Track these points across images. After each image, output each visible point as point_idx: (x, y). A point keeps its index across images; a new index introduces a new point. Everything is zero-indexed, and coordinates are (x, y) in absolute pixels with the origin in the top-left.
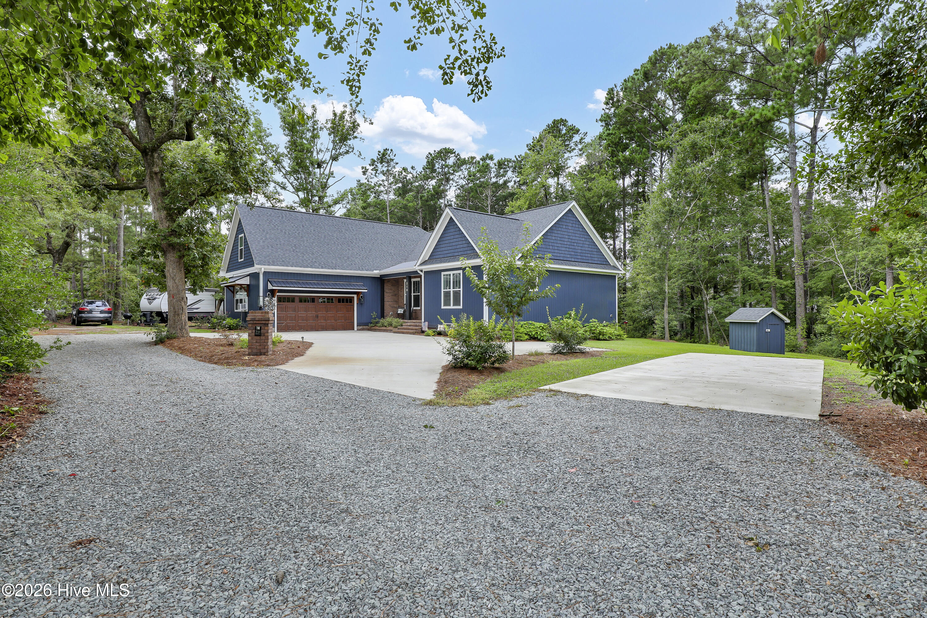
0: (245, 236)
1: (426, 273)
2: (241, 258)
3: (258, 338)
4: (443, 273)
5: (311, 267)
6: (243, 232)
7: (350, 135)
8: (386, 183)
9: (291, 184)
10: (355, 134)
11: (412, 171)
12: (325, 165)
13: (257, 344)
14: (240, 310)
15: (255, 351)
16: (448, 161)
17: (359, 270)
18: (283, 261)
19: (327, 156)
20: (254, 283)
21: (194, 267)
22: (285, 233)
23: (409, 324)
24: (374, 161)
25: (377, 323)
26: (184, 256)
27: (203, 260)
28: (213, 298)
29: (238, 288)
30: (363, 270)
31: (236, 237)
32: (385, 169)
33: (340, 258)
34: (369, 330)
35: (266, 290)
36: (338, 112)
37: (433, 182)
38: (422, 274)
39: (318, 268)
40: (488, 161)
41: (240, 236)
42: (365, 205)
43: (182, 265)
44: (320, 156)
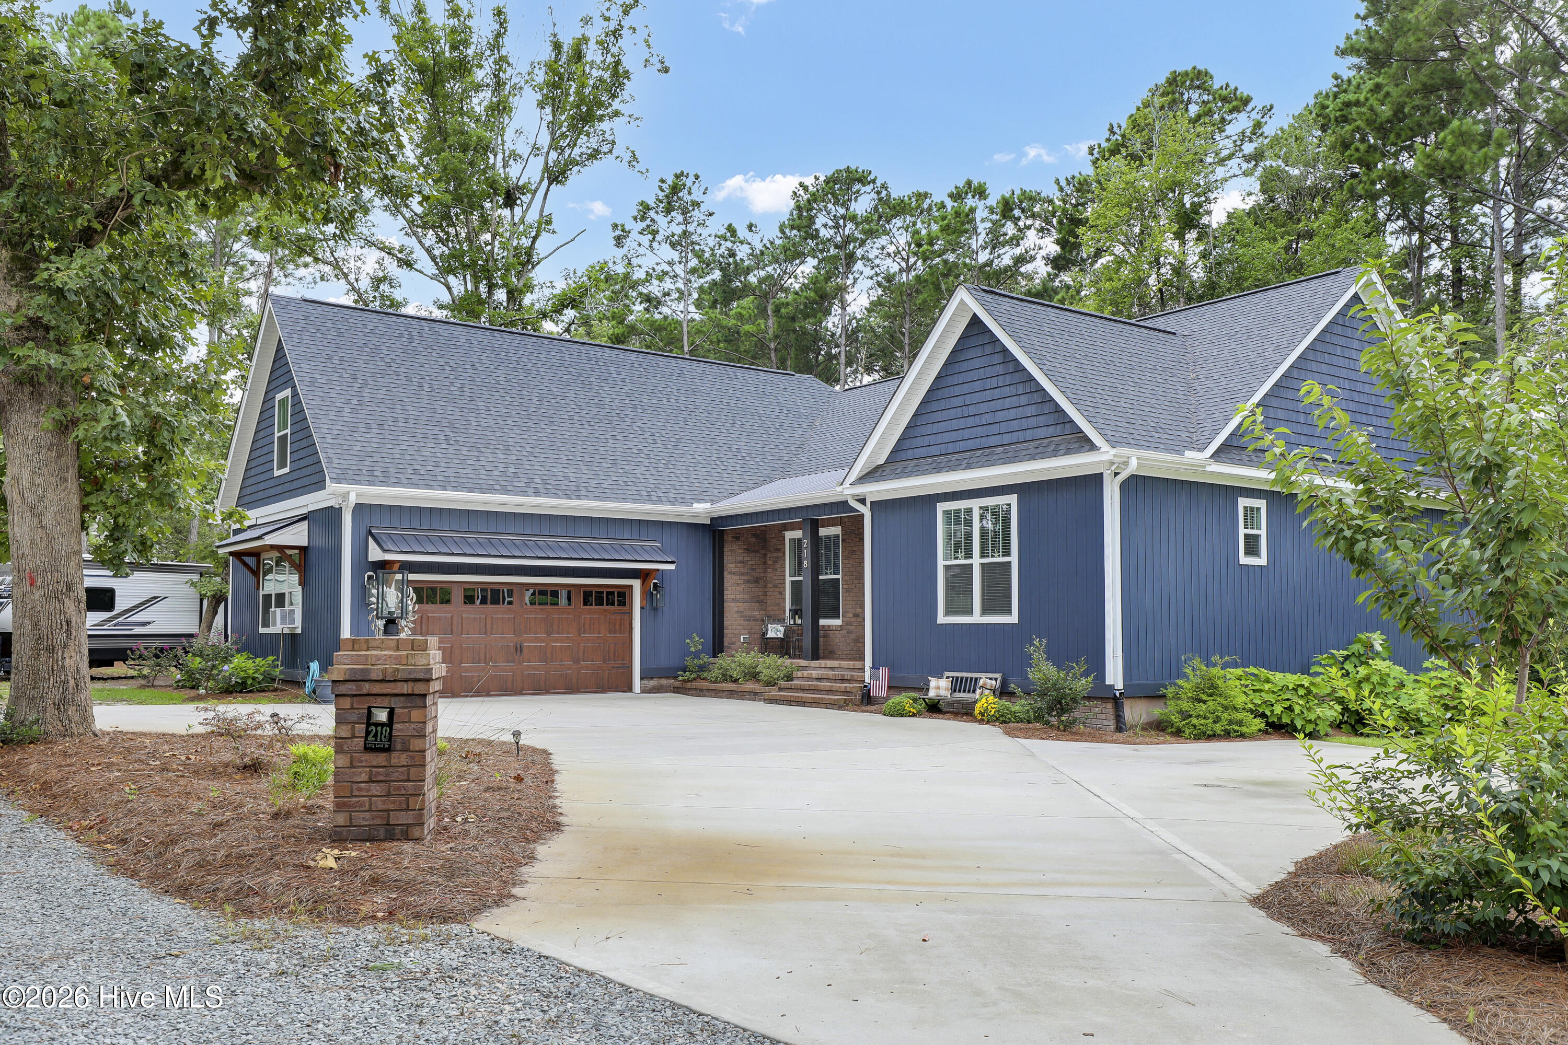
0: (295, 395)
1: (877, 506)
2: (282, 465)
3: (380, 758)
4: (941, 507)
5: (504, 490)
6: (289, 382)
7: (600, 105)
8: (679, 269)
9: (428, 251)
10: (616, 105)
11: (749, 236)
12: (526, 198)
13: (376, 789)
14: (278, 627)
15: (363, 818)
16: (853, 206)
17: (649, 500)
18: (416, 472)
19: (533, 172)
20: (322, 541)
21: (116, 468)
22: (421, 386)
23: (815, 673)
24: (648, 208)
25: (702, 668)
26: (75, 422)
27: (151, 441)
28: (193, 593)
29: (269, 559)
30: (659, 501)
31: (268, 398)
32: (678, 230)
33: (588, 464)
34: (676, 690)
35: (362, 564)
36: (567, 42)
37: (807, 268)
38: (866, 511)
39: (525, 494)
40: (970, 202)
41: (279, 396)
42: (619, 330)
43: (69, 460)
44: (514, 171)
